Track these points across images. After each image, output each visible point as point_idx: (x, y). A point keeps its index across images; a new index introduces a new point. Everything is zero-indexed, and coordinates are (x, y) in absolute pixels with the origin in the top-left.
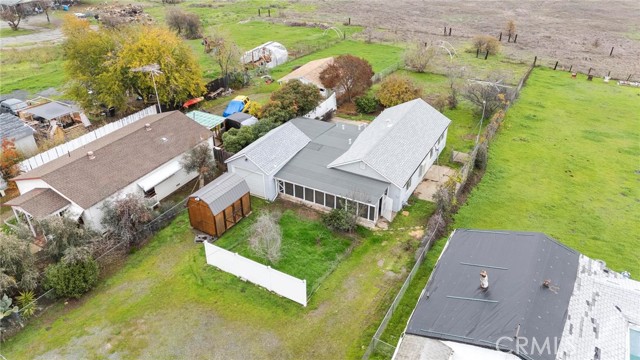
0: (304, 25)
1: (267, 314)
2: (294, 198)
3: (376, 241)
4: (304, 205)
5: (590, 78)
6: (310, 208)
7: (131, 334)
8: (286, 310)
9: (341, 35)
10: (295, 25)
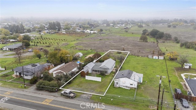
2: (94, 72)
5: (138, 56)
9: (91, 51)
10: (80, 50)
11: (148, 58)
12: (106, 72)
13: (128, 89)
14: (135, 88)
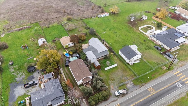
5: (90, 19)
7: (111, 79)
8: (116, 67)
9: (39, 28)
13: (139, 62)
14: (140, 59)
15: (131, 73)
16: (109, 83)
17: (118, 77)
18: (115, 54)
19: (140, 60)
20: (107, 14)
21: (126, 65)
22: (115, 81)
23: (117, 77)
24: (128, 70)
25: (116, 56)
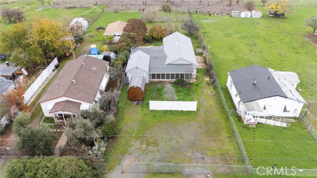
0: (75, 7)
1: (186, 117)
2: (156, 80)
3: (197, 85)
4: (161, 81)
5: (210, 15)
6: (165, 82)
7: (147, 140)
8: (191, 114)
9: (100, 10)
10: (70, 8)
11: (232, 16)
12: (189, 76)
13: (284, 125)
14: (295, 118)
15: (229, 147)
16: (130, 146)
17: (174, 142)
18: (213, 83)
19: (293, 121)
20: (256, 14)
21: (227, 119)
22: (156, 148)
23: (171, 140)
24: (225, 134)
25: (215, 88)
